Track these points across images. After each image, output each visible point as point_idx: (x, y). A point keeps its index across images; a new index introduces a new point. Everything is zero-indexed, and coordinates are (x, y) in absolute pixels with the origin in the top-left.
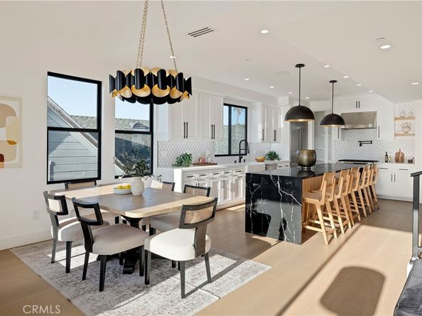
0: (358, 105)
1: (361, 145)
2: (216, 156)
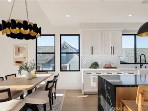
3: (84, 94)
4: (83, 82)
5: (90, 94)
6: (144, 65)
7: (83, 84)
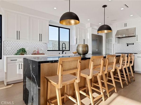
0: (126, 25)
1: (128, 45)
2: (48, 50)
3: (7, 85)
4: (5, 71)
5: (16, 83)
6: (65, 52)
7: (6, 73)
